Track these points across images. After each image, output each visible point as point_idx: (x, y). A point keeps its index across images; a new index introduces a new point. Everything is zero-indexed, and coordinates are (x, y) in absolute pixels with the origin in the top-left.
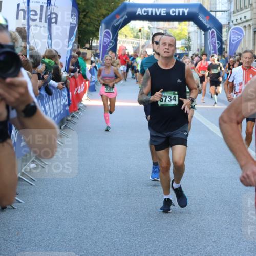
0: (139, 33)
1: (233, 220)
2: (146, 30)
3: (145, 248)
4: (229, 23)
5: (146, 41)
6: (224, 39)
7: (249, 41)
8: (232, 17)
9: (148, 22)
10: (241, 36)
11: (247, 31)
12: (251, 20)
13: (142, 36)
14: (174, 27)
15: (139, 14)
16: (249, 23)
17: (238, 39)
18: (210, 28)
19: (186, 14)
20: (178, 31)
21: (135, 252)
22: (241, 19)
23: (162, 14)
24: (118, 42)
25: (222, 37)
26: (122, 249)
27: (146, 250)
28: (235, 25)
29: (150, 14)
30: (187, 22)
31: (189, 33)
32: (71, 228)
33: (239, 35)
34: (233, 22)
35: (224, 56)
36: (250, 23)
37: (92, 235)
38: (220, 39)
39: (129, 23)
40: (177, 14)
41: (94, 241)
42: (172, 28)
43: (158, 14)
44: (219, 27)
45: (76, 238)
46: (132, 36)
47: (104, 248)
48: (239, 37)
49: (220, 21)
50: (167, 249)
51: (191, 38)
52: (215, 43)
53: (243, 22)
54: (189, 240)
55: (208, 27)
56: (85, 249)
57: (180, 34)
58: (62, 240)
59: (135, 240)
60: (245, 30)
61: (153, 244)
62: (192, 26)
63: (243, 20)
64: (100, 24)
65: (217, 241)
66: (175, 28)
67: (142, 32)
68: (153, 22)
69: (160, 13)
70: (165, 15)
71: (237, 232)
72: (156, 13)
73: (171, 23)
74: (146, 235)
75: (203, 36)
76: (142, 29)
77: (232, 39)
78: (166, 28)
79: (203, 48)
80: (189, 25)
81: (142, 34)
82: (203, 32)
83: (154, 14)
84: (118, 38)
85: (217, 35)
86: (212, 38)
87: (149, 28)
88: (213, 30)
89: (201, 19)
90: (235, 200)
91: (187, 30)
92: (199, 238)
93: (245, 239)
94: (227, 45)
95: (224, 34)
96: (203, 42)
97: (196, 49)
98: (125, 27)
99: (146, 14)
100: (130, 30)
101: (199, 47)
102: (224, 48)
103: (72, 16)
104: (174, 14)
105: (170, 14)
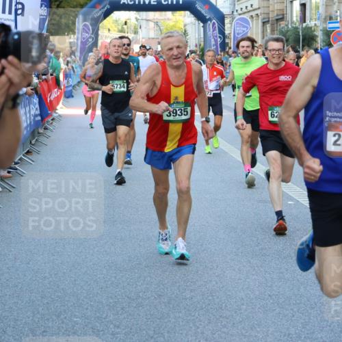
0: (125, 27)
1: (240, 250)
2: (133, 22)
3: (134, 286)
4: (233, 12)
5: (133, 35)
6: (227, 32)
7: (257, 34)
8: (236, 5)
9: (135, 12)
10: (247, 28)
11: (254, 22)
12: (259, 8)
13: (129, 30)
14: (166, 18)
15: (124, 3)
16: (256, 12)
17: (244, 31)
18: (210, 19)
19: (181, 2)
20: (171, 23)
21: (123, 291)
22: (246, 7)
23: (152, 3)
24: (99, 37)
25: (224, 29)
26: (107, 287)
27: (135, 287)
28: (240, 14)
29: (137, 3)
30: (182, 12)
31: (185, 26)
32: (45, 263)
33: (244, 27)
34: (237, 11)
35: (227, 53)
36: (258, 12)
37: (70, 271)
38: (222, 32)
39: (112, 14)
40: (170, 3)
41: (73, 279)
42: (165, 19)
43: (147, 2)
44: (221, 18)
45: (51, 275)
46: (116, 29)
47: (85, 288)
48: (245, 29)
49: (222, 10)
50: (162, 286)
51: (188, 32)
52: (216, 37)
53: (249, 12)
54: (188, 275)
55: (207, 18)
56: (63, 289)
57: (174, 26)
58: (34, 279)
59: (122, 277)
60: (252, 21)
61: (144, 280)
62: (188, 17)
63: (249, 8)
64: (76, 16)
65: (222, 275)
66: (168, 19)
67: (128, 24)
68: (141, 13)
69: (150, 2)
70: (155, 3)
71: (245, 264)
72: (144, 2)
73: (163, 13)
74: (136, 271)
75: (202, 29)
76: (128, 21)
77: (236, 32)
78: (157, 19)
79: (202, 44)
80: (185, 16)
81: (127, 28)
82: (202, 24)
83: (142, 3)
84: (100, 32)
85: (219, 27)
86: (213, 31)
87: (137, 20)
88: (214, 21)
89: (199, 8)
90: (242, 226)
91: (183, 22)
92: (200, 272)
93: (254, 273)
94: (230, 39)
95: (227, 26)
96: (202, 36)
97: (194, 44)
98: (108, 18)
99: (132, 3)
100: (113, 23)
101: (197, 42)
102: (228, 43)
103: (41, 6)
104: (166, 3)
105: (161, 2)
